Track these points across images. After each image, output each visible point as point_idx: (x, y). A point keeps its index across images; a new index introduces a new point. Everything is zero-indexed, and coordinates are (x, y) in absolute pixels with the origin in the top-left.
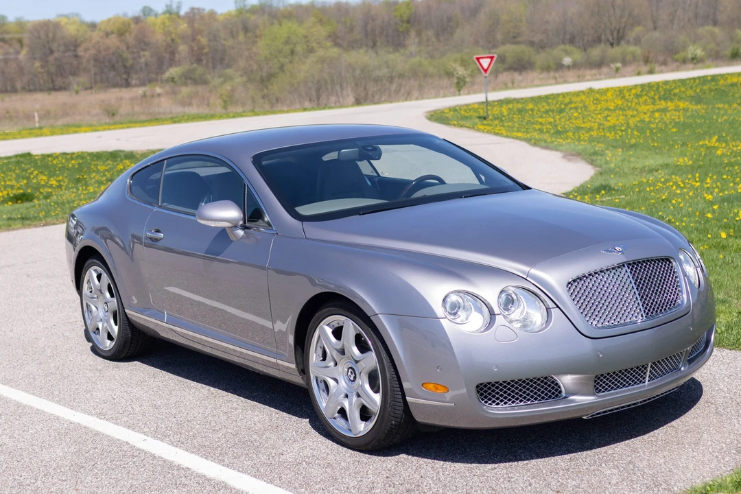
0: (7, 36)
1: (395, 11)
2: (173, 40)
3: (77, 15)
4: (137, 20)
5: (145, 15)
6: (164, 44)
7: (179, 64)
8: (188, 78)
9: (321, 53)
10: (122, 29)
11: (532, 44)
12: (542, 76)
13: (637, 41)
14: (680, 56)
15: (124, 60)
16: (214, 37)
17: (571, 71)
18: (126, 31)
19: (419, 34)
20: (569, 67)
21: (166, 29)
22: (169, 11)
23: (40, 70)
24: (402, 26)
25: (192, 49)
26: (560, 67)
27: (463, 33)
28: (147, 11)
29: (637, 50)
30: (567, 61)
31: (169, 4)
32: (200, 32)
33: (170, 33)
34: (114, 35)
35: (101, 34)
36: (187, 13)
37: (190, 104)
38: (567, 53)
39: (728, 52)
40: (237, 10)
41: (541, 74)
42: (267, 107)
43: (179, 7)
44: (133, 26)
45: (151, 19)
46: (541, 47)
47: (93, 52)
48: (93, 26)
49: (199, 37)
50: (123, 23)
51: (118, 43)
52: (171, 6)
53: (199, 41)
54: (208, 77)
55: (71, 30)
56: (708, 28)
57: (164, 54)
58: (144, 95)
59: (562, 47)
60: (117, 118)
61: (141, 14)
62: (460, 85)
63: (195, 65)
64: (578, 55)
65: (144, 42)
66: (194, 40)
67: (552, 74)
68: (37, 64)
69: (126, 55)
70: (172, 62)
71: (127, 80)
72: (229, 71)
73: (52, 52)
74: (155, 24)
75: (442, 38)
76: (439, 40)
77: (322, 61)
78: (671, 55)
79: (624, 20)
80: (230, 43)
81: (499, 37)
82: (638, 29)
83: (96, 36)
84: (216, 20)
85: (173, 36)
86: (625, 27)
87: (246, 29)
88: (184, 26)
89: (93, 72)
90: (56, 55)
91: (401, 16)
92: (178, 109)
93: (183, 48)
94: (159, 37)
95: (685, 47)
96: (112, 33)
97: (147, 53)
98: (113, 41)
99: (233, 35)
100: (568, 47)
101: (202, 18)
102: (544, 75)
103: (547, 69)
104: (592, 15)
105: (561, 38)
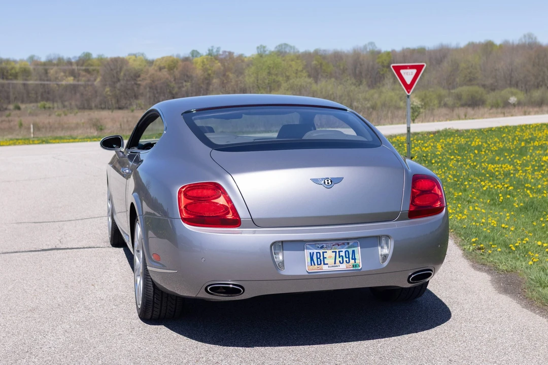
0: (91, 68)
1: (379, 58)
2: (209, 75)
3: (143, 54)
4: (186, 59)
5: (193, 56)
6: (202, 77)
10: (172, 65)
11: (484, 86)
12: (491, 111)
15: (171, 89)
17: (516, 108)
18: (174, 67)
20: (514, 105)
21: (204, 67)
22: (210, 54)
23: (109, 93)
24: (383, 70)
25: (222, 82)
26: (506, 104)
28: (195, 53)
30: (513, 100)
31: (211, 49)
32: (229, 69)
33: (207, 70)
34: (166, 70)
35: (156, 68)
38: (513, 94)
40: (259, 54)
41: (490, 109)
43: (218, 51)
44: (180, 63)
45: (195, 59)
46: (493, 88)
47: (148, 81)
48: (151, 63)
49: (228, 73)
50: (173, 61)
51: (167, 76)
52: (212, 50)
53: (228, 76)
55: (135, 65)
57: (202, 85)
59: (509, 89)
61: (191, 56)
62: (415, 115)
64: (522, 96)
65: (187, 76)
66: (224, 75)
67: (499, 110)
68: (108, 89)
69: (173, 84)
73: (119, 80)
74: (196, 63)
81: (458, 80)
83: (152, 70)
84: (243, 61)
85: (210, 72)
88: (218, 65)
89: (148, 96)
90: (122, 82)
91: (383, 63)
93: (215, 81)
94: (198, 72)
96: (164, 68)
97: (188, 84)
98: (165, 73)
100: (514, 90)
101: (232, 59)
102: (494, 110)
103: (495, 106)
104: (534, 65)
105: (508, 82)
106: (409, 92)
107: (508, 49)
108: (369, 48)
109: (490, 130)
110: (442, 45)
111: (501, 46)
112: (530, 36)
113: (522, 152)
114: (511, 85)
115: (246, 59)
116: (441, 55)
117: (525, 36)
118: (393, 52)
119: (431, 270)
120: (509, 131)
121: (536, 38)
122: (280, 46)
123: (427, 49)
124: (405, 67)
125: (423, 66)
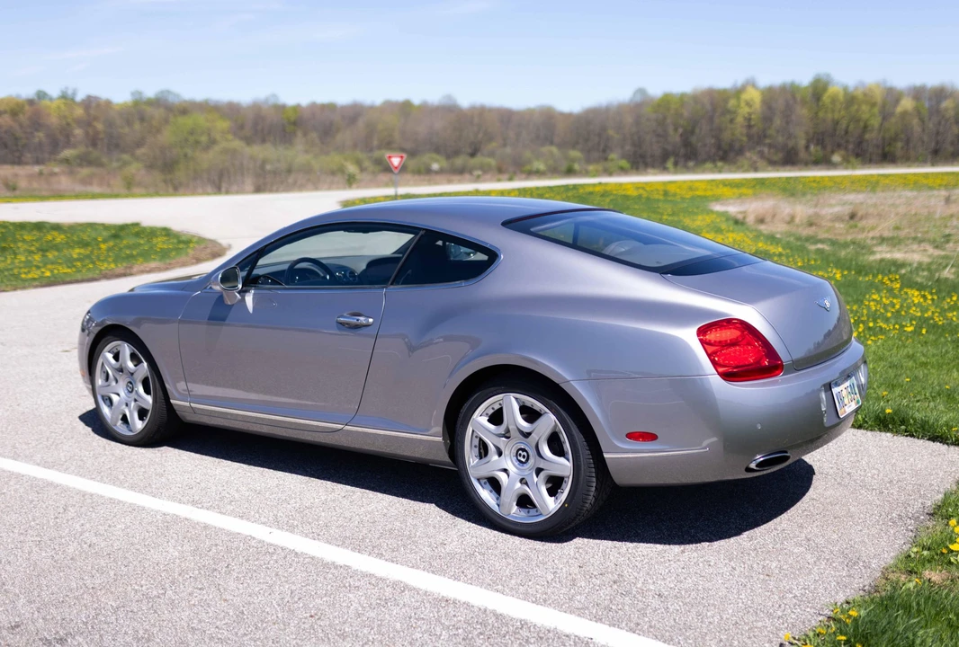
1: (284, 113)
2: (68, 124)
4: (31, 102)
5: (39, 98)
6: (59, 127)
7: (74, 146)
8: (85, 160)
9: (224, 144)
10: (15, 109)
13: (491, 154)
14: (528, 168)
15: (16, 139)
16: (110, 124)
17: (439, 175)
18: (19, 112)
19: (305, 134)
20: (437, 173)
21: (62, 114)
22: (64, 96)
24: (289, 127)
25: (87, 134)
26: (428, 171)
27: (345, 137)
29: (492, 162)
30: (435, 166)
31: (64, 90)
32: (96, 118)
33: (65, 117)
34: (7, 115)
36: (83, 100)
37: (91, 184)
38: (437, 161)
39: (564, 167)
40: (134, 101)
41: (413, 176)
42: (171, 190)
43: (74, 93)
44: (27, 108)
45: (46, 102)
46: (413, 153)
49: (96, 124)
50: (17, 104)
51: (11, 123)
52: (66, 92)
53: (95, 127)
54: (105, 160)
56: (549, 147)
57: (59, 137)
58: (41, 173)
59: (428, 155)
60: (17, 193)
61: (36, 98)
62: (351, 181)
63: (91, 149)
64: (445, 163)
65: (38, 123)
66: (89, 125)
67: (423, 177)
69: (19, 133)
70: (68, 144)
71: (19, 158)
72: (126, 157)
74: (49, 108)
75: (325, 141)
76: (322, 142)
77: (225, 151)
78: (518, 168)
79: (480, 136)
80: (126, 130)
81: (375, 143)
82: (494, 144)
84: (112, 109)
85: (69, 120)
86: (480, 142)
87: (142, 119)
88: (79, 112)
91: (288, 118)
92: (79, 188)
93: (78, 132)
94: (54, 120)
95: (529, 162)
96: (5, 112)
97: (41, 134)
98: (6, 120)
99: (129, 123)
100: (434, 156)
101: (98, 105)
102: (416, 177)
103: (418, 172)
104: (454, 130)
105: (429, 147)
107: (427, 110)
108: (272, 101)
111: (419, 106)
112: (449, 97)
114: (432, 150)
116: (355, 113)
117: (444, 97)
118: (299, 106)
121: (455, 100)
122: (162, 92)
123: (338, 106)
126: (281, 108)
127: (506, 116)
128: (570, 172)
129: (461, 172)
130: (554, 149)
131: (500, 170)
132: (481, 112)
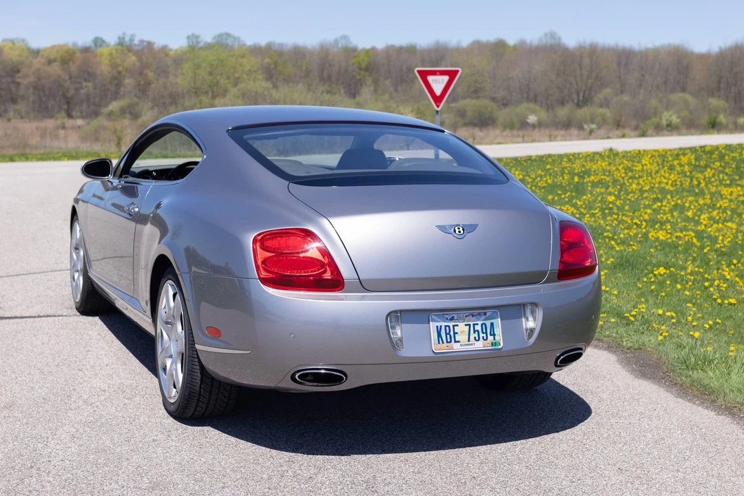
1: (355, 57)
2: (119, 73)
3: (23, 40)
4: (86, 50)
5: (96, 45)
6: (109, 76)
7: (123, 97)
8: (129, 113)
10: (66, 57)
11: (493, 99)
12: (505, 133)
13: (605, 103)
15: (65, 90)
17: (537, 130)
18: (70, 60)
19: (376, 82)
20: (533, 126)
21: (113, 61)
22: (121, 43)
24: (360, 74)
25: (138, 83)
26: (524, 125)
28: (99, 42)
29: (607, 113)
30: (532, 119)
31: (122, 36)
32: (148, 66)
33: (117, 65)
34: (57, 63)
35: (43, 61)
38: (533, 112)
39: (705, 120)
40: (189, 46)
41: (503, 131)
43: (132, 40)
44: (78, 55)
45: (100, 50)
46: (505, 104)
47: (32, 79)
48: (36, 53)
50: (68, 51)
51: (60, 72)
52: (123, 38)
53: (146, 75)
54: (147, 112)
55: (12, 55)
56: (681, 95)
57: (109, 87)
59: (524, 105)
61: (93, 45)
64: (543, 115)
65: (88, 73)
66: (141, 74)
67: (515, 132)
69: (68, 84)
70: (116, 96)
71: (67, 110)
74: (102, 55)
75: (400, 88)
76: (396, 90)
78: (642, 123)
79: (590, 81)
81: (460, 91)
82: (607, 91)
83: (37, 63)
84: (167, 55)
85: (120, 68)
86: (591, 89)
88: (132, 59)
89: (31, 100)
91: (359, 64)
93: (128, 82)
94: (104, 68)
95: (656, 113)
96: (55, 60)
97: (90, 84)
98: (56, 69)
100: (532, 106)
101: (151, 51)
102: (507, 132)
103: (510, 126)
104: (558, 74)
105: (525, 95)
106: (438, 106)
107: (525, 51)
108: (342, 43)
109: (529, 159)
110: (437, 43)
111: (515, 47)
112: (552, 35)
113: (579, 190)
114: (528, 100)
115: (171, 53)
116: (436, 57)
117: (546, 35)
118: (373, 49)
119: (581, 349)
120: (554, 161)
121: (560, 38)
122: (220, 36)
123: (418, 47)
124: (433, 73)
125: (458, 71)
126: (351, 52)
127: (624, 57)
128: (714, 126)
129: (567, 126)
130: (688, 97)
131: (618, 125)
132: (592, 53)
